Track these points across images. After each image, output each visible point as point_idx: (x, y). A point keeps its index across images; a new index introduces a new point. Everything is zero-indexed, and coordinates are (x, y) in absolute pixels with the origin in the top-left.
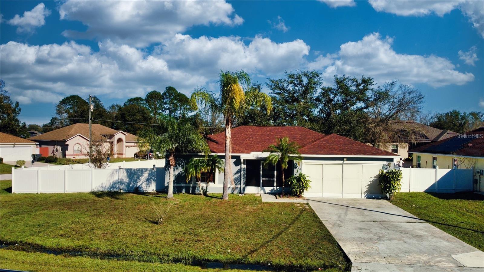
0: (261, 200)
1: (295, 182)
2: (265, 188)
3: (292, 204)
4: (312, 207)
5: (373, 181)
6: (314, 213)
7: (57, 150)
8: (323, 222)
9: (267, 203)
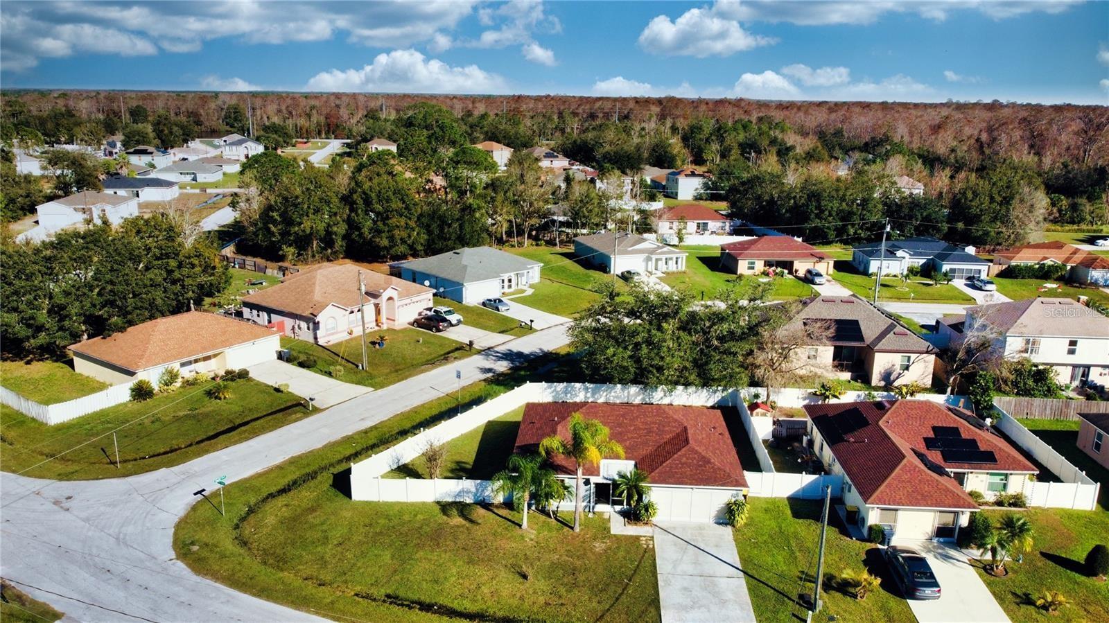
0: (609, 531)
1: (643, 512)
2: (616, 507)
3: (637, 538)
4: (656, 546)
5: (722, 508)
6: (655, 559)
7: (300, 328)
8: (659, 576)
9: (615, 535)
